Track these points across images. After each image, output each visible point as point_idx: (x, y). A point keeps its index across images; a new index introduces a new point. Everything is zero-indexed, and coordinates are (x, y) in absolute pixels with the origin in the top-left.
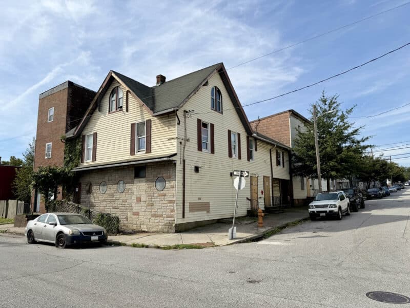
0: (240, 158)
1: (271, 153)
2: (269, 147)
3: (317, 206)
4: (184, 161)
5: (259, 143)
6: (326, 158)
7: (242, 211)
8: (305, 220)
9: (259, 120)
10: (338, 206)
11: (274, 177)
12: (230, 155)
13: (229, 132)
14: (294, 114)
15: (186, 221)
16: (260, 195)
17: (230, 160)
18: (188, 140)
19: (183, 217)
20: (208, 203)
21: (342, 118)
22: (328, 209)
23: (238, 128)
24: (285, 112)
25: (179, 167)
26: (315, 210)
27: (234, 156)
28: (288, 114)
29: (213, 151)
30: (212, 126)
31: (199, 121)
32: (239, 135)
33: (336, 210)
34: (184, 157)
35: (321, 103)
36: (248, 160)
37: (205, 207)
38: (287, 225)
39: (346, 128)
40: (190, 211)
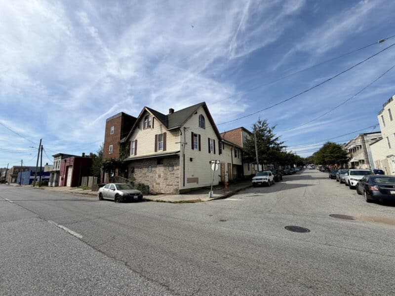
0: (215, 153)
1: (231, 151)
2: (231, 147)
3: (257, 179)
4: (184, 155)
5: (225, 145)
6: (261, 153)
7: (216, 182)
8: (250, 187)
9: (225, 133)
10: (268, 179)
11: (234, 163)
12: (210, 152)
13: (209, 139)
14: (244, 129)
15: (185, 188)
16: (226, 173)
17: (210, 154)
18: (186, 144)
19: (184, 186)
20: (197, 178)
21: (270, 131)
22: (262, 181)
23: (213, 137)
24: (239, 128)
25: (181, 158)
26: (256, 181)
27: (211, 152)
28: (241, 129)
29: (200, 150)
30: (200, 136)
31: (192, 133)
32: (214, 140)
33: (267, 181)
34: (184, 153)
35: (258, 123)
36: (219, 154)
37: (196, 180)
38: (241, 190)
39: (272, 137)
40: (188, 182)
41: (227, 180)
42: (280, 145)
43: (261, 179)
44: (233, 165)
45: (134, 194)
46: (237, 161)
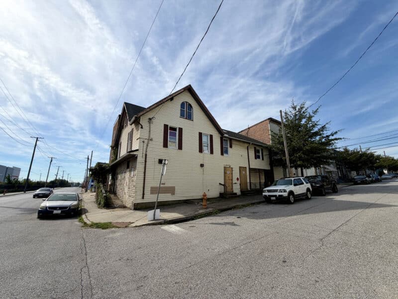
0: (212, 152)
1: (248, 150)
2: (246, 145)
3: (269, 191)
4: (146, 155)
5: (234, 142)
7: (214, 192)
8: (259, 203)
9: (249, 128)
10: (288, 191)
11: (251, 167)
12: (201, 150)
13: (200, 134)
15: (146, 201)
16: (235, 181)
17: (201, 155)
18: (151, 140)
19: (143, 198)
20: (174, 188)
22: (278, 194)
23: (209, 130)
24: (265, 120)
25: (140, 160)
26: (267, 194)
27: (205, 148)
28: (268, 121)
29: (180, 147)
30: (181, 130)
31: (166, 126)
32: (211, 136)
33: (285, 194)
34: (146, 152)
35: (291, 109)
36: (222, 154)
37: (171, 190)
40: (152, 193)
41: (237, 189)
42: (331, 138)
43: (276, 191)
44: (250, 169)
45: (55, 208)
46: (260, 164)
